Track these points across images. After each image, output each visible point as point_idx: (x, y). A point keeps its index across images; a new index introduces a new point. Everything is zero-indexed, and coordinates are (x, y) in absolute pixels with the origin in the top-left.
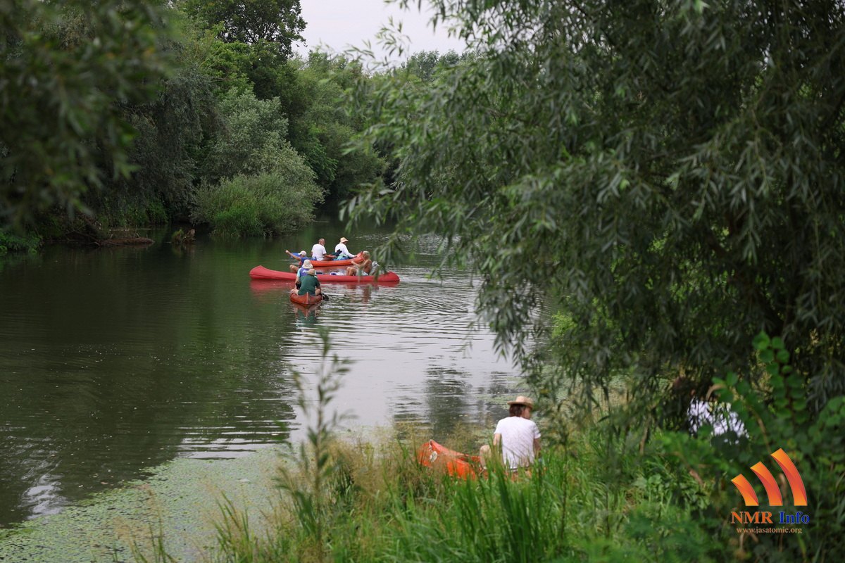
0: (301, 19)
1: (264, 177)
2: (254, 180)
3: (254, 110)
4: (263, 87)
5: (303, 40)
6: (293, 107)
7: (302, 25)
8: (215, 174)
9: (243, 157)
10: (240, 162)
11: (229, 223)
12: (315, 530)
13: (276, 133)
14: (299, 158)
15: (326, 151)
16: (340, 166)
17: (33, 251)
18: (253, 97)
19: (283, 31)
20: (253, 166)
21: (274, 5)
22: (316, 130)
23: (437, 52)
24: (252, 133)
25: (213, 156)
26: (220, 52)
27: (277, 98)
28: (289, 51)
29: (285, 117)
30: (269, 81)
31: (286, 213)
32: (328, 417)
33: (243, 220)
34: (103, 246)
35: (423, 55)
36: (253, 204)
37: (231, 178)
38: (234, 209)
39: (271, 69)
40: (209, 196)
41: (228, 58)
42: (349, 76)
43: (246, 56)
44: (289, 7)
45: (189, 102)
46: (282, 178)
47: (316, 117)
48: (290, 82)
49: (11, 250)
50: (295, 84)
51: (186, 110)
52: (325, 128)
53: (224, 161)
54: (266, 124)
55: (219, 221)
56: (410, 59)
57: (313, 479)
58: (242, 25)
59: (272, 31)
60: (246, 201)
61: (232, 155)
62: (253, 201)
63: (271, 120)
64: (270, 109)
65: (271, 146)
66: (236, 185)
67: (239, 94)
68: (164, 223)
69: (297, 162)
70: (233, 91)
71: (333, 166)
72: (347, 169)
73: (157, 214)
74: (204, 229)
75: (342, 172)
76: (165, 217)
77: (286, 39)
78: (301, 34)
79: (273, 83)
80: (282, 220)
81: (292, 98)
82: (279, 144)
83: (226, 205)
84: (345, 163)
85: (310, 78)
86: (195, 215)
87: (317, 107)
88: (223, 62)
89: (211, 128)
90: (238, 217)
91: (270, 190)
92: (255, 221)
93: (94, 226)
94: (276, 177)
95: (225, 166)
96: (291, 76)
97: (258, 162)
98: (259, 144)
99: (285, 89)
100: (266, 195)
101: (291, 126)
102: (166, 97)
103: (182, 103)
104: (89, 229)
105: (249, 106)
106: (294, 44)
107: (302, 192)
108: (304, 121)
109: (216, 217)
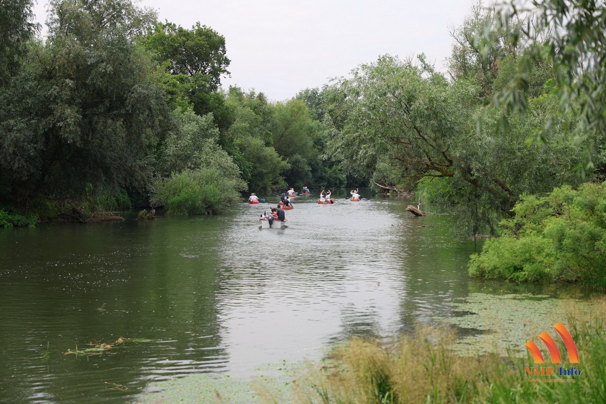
0: (226, 58)
1: (204, 171)
2: (197, 173)
3: (195, 123)
4: (201, 107)
5: (228, 73)
6: (223, 120)
7: (227, 62)
8: (166, 171)
9: (188, 157)
10: (185, 160)
11: (179, 206)
13: (211, 140)
14: (229, 158)
15: (244, 156)
16: (255, 168)
17: (32, 226)
18: (193, 113)
19: (213, 67)
20: (195, 164)
21: (206, 48)
22: (237, 141)
23: (317, 89)
24: (194, 139)
25: (166, 158)
26: (168, 81)
27: (210, 113)
28: (218, 81)
29: (217, 127)
30: (204, 103)
31: (223, 197)
33: (190, 202)
34: (86, 222)
35: (307, 91)
36: (198, 190)
37: (180, 172)
38: (183, 195)
39: (205, 95)
40: (164, 185)
41: (174, 85)
42: (259, 104)
43: (187, 85)
44: (217, 49)
46: (219, 171)
47: (236, 131)
48: (219, 104)
49: (16, 226)
50: (223, 106)
52: (243, 140)
53: (173, 161)
54: (204, 133)
55: (172, 203)
56: (298, 94)
58: (182, 63)
59: (205, 69)
60: (192, 189)
61: (178, 156)
62: (197, 188)
63: (207, 129)
64: (206, 122)
65: (208, 149)
66: (183, 178)
67: (182, 112)
68: (129, 208)
69: (228, 161)
70: (179, 109)
71: (249, 167)
72: (260, 170)
73: (124, 202)
74: (161, 209)
75: (256, 172)
76: (130, 204)
77: (216, 73)
78: (227, 68)
79: (207, 105)
80: (219, 202)
81: (221, 116)
82: (214, 148)
83: (176, 192)
84: (258, 165)
85: (232, 104)
86: (153, 200)
87: (238, 124)
88: (171, 89)
90: (187, 200)
91: (209, 180)
92: (199, 203)
93: (79, 208)
94: (213, 171)
95: (174, 165)
96: (219, 100)
97: (198, 161)
98: (199, 148)
99: (216, 109)
100: (207, 184)
101: (221, 136)
102: (133, 106)
103: (145, 111)
104: (74, 211)
105: (190, 120)
106: (222, 76)
107: (234, 182)
108: (229, 134)
109: (169, 201)
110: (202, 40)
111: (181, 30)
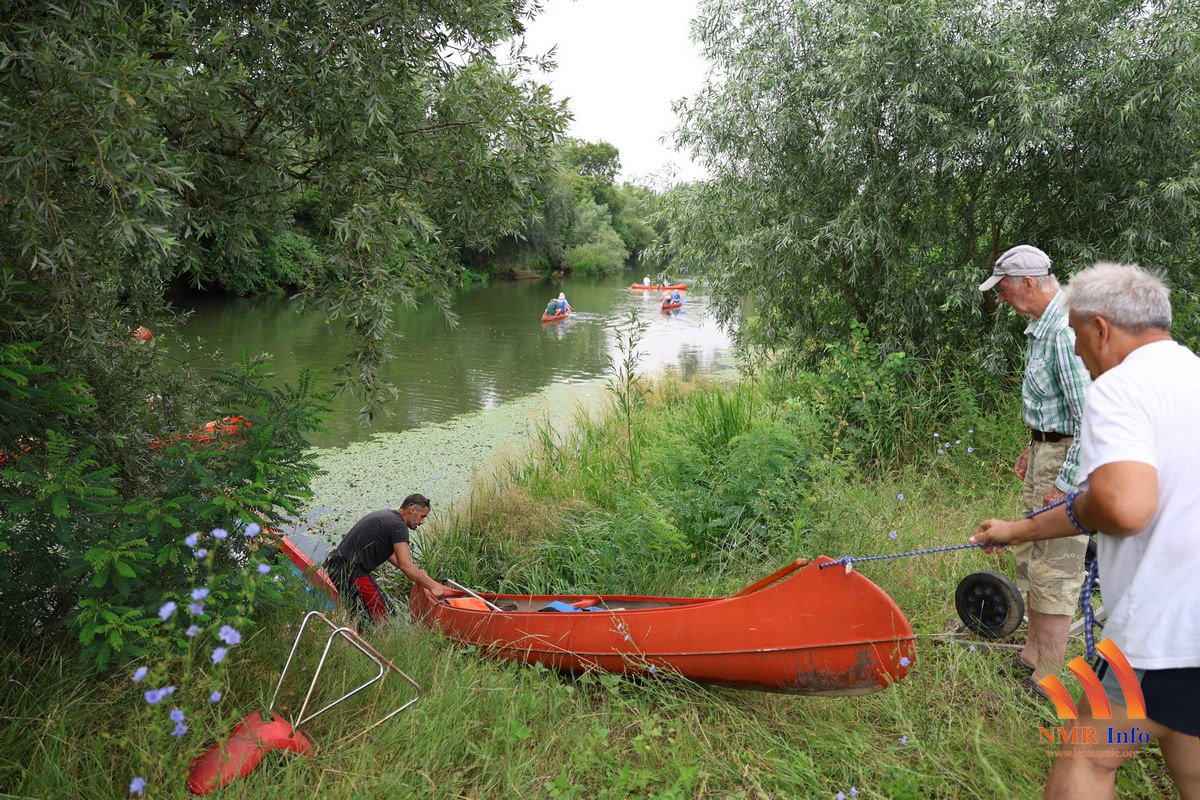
0: (619, 164)
1: (598, 245)
2: (594, 247)
3: (595, 211)
4: (600, 198)
5: (620, 175)
6: (614, 209)
7: (620, 167)
8: (574, 243)
9: (588, 234)
10: (587, 237)
11: (580, 268)
12: (627, 409)
13: (605, 223)
14: (617, 236)
15: (631, 232)
16: (638, 240)
17: (484, 281)
18: (594, 204)
19: (610, 170)
20: (593, 239)
21: (606, 156)
22: (625, 221)
24: (594, 222)
25: (573, 234)
26: (578, 181)
27: (606, 204)
28: (613, 180)
29: (610, 214)
30: (603, 195)
31: (610, 264)
32: (634, 355)
33: (588, 267)
36: (593, 259)
37: (582, 246)
38: (583, 261)
39: (603, 190)
40: (571, 254)
41: (582, 184)
42: (645, 194)
43: (591, 183)
44: (613, 157)
45: (562, 206)
46: (608, 246)
47: (625, 214)
48: (613, 196)
49: (474, 281)
50: (616, 197)
51: (560, 210)
52: (631, 220)
53: (579, 237)
54: (601, 217)
55: (576, 267)
57: (626, 384)
58: (589, 166)
59: (605, 170)
60: (590, 257)
61: (582, 234)
62: (593, 257)
63: (603, 215)
64: (603, 210)
65: (603, 229)
66: (584, 249)
67: (587, 202)
68: (548, 268)
69: (616, 238)
70: (585, 200)
71: (634, 240)
72: (640, 241)
73: (544, 263)
74: (568, 271)
76: (549, 265)
77: (612, 174)
78: (620, 172)
79: (605, 197)
80: (607, 267)
81: (614, 205)
82: (607, 228)
83: (579, 259)
84: (639, 237)
85: (623, 194)
86: (563, 264)
87: (627, 209)
88: (580, 186)
89: (572, 219)
90: (585, 265)
91: (602, 251)
92: (594, 267)
94: (605, 245)
95: (579, 239)
96: (613, 193)
97: (596, 237)
98: (597, 228)
99: (610, 199)
100: (599, 254)
101: (613, 219)
102: (551, 203)
103: (558, 207)
104: (511, 270)
105: (592, 208)
106: (616, 176)
107: (618, 253)
108: (620, 217)
109: (574, 265)
110: (603, 151)
111: (589, 144)
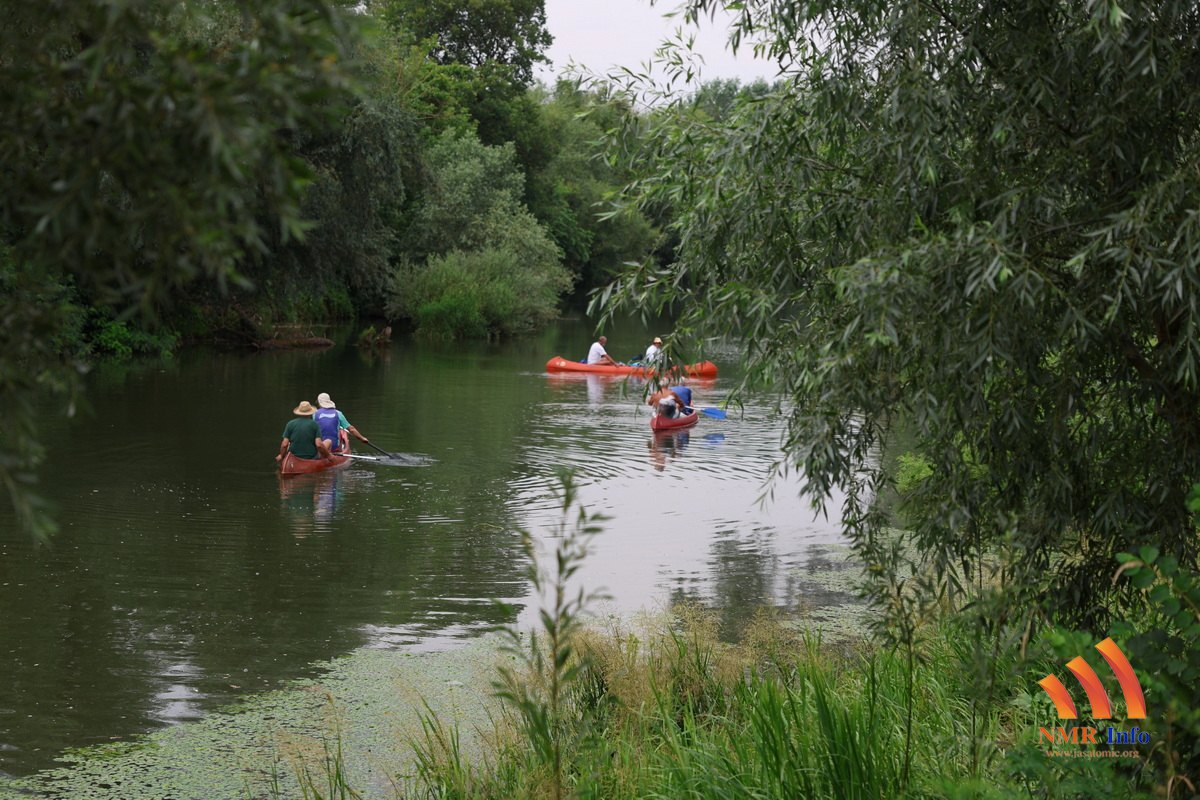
0: (546, 32)
1: (489, 254)
2: (475, 259)
3: (477, 160)
4: (492, 128)
5: (548, 62)
6: (533, 157)
7: (548, 40)
8: (421, 249)
9: (461, 226)
10: (456, 233)
11: (439, 319)
12: (551, 756)
13: (506, 193)
14: (539, 229)
15: (578, 219)
16: (597, 241)
17: (167, 355)
18: (476, 142)
19: (520, 49)
20: (475, 238)
21: (508, 12)
22: (563, 188)
23: (737, 80)
24: (474, 192)
25: (419, 225)
26: (432, 77)
27: (510, 143)
28: (528, 77)
29: (521, 170)
30: (500, 119)
31: (520, 306)
32: (570, 595)
33: (459, 315)
34: (263, 349)
35: (717, 84)
36: (474, 292)
37: (443, 256)
38: (446, 299)
39: (502, 103)
40: (412, 280)
41: (443, 86)
42: (614, 114)
43: (468, 84)
44: (529, 13)
45: (386, 147)
46: (515, 257)
47: (563, 169)
48: (530, 121)
49: (137, 353)
50: (536, 124)
51: (382, 159)
52: (577, 186)
53: (435, 231)
54: (494, 178)
55: (426, 315)
56: (699, 88)
57: (549, 682)
58: (463, 39)
59: (505, 49)
60: (464, 289)
61: (444, 223)
62: (474, 288)
63: (502, 174)
64: (500, 159)
65: (500, 211)
66: (449, 265)
67: (457, 138)
68: (349, 318)
69: (536, 234)
70: (450, 132)
71: (587, 240)
72: (607, 245)
73: (339, 305)
74: (404, 326)
75: (599, 249)
76: (350, 308)
77: (525, 60)
78: (547, 53)
79: (505, 122)
80: (513, 315)
81: (531, 144)
82: (512, 209)
83: (435, 293)
84: (604, 235)
85: (557, 116)
86: (391, 307)
87: (566, 155)
88: (435, 91)
89: (417, 184)
90: (453, 310)
91: (498, 272)
92: (475, 316)
93: (252, 320)
94: (506, 255)
95: (435, 238)
96: (530, 112)
97: (481, 233)
98: (483, 207)
99: (521, 130)
100: (491, 280)
101: (529, 183)
102: (355, 141)
103: (377, 150)
104: (245, 325)
105: (469, 154)
106: (536, 67)
107: (542, 278)
108: (546, 176)
109: (422, 310)
